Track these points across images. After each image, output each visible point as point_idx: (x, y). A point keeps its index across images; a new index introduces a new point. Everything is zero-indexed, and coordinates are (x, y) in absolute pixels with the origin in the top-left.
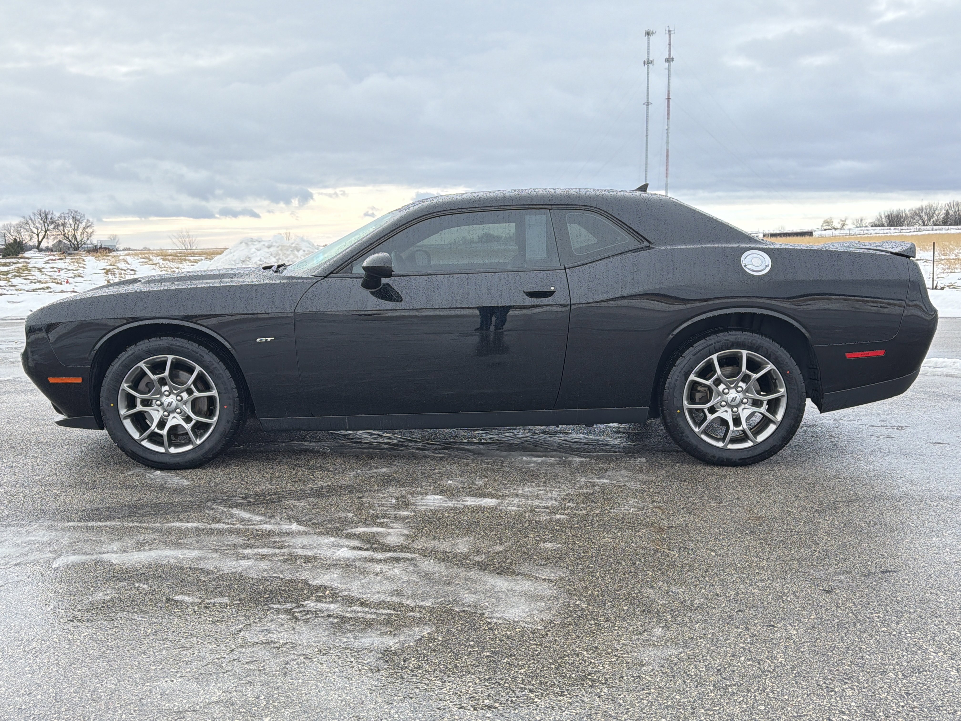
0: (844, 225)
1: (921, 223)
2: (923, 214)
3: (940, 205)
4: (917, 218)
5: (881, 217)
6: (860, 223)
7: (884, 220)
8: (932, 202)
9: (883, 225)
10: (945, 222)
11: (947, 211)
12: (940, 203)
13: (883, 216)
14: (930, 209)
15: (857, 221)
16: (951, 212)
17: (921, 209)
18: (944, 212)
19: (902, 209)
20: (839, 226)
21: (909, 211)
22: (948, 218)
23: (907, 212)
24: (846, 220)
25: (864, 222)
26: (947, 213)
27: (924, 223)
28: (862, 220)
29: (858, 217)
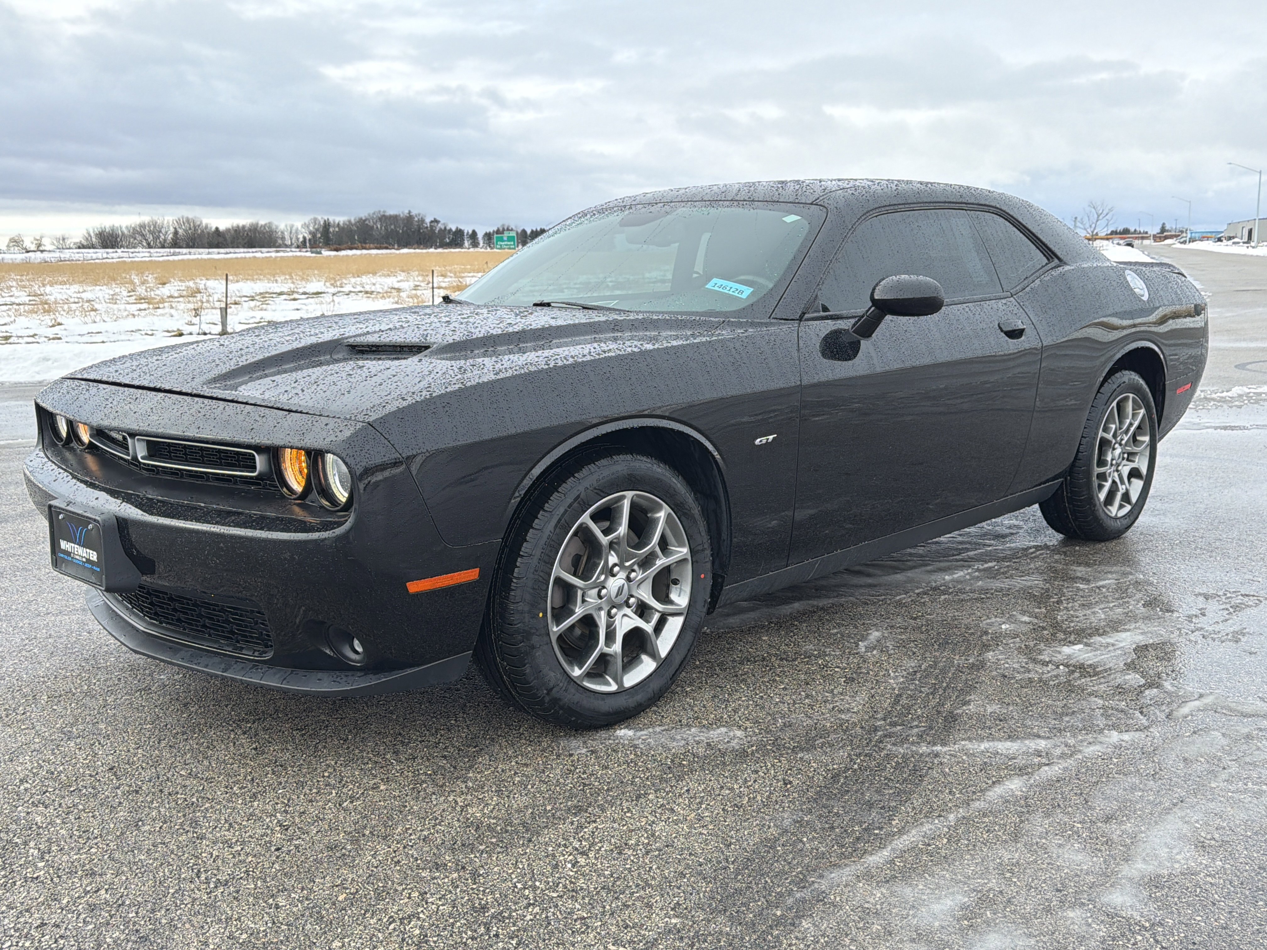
0: (39, 245)
1: (145, 244)
2: (146, 232)
3: (165, 222)
4: (139, 238)
5: (90, 235)
6: (62, 243)
7: (94, 240)
8: (155, 218)
9: (93, 247)
10: (176, 244)
11: (175, 228)
12: (166, 218)
13: (92, 235)
14: (155, 227)
15: (58, 240)
16: (181, 231)
17: (142, 226)
18: (172, 230)
19: (117, 225)
20: (33, 247)
21: (127, 227)
22: (177, 238)
23: (124, 230)
24: (41, 237)
25: (68, 242)
26: (176, 233)
27: (149, 244)
28: (64, 239)
29: (59, 234)
